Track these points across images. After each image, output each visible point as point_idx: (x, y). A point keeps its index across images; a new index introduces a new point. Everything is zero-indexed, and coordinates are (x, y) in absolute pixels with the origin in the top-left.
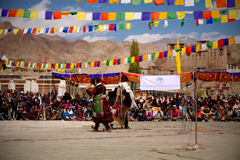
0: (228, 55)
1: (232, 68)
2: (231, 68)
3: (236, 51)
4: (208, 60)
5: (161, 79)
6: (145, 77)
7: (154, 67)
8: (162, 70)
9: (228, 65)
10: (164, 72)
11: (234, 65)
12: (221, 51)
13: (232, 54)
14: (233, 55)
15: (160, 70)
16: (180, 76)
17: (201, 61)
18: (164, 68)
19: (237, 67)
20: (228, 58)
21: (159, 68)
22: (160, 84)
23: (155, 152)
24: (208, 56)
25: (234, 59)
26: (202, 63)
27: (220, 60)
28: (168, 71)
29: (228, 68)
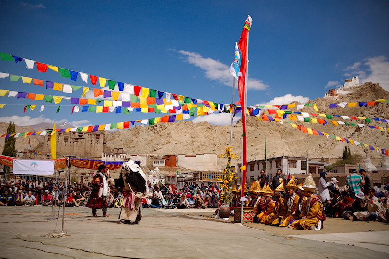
0: (104, 143)
1: (107, 156)
2: (105, 156)
3: (111, 140)
4: (85, 148)
5: (35, 164)
6: (18, 161)
7: (30, 151)
8: (38, 154)
9: (103, 153)
10: (40, 156)
11: (109, 154)
12: (98, 140)
13: (107, 143)
14: (109, 144)
15: (36, 154)
16: (54, 162)
17: (78, 148)
18: (40, 153)
19: (111, 156)
20: (104, 147)
21: (36, 151)
22: (34, 169)
23: (19, 240)
24: (85, 144)
25: (109, 148)
26: (79, 149)
27: (96, 148)
28: (44, 155)
29: (103, 156)
